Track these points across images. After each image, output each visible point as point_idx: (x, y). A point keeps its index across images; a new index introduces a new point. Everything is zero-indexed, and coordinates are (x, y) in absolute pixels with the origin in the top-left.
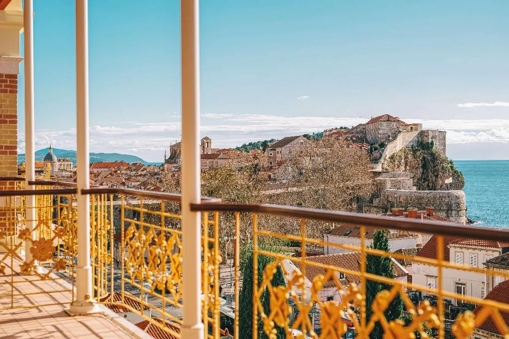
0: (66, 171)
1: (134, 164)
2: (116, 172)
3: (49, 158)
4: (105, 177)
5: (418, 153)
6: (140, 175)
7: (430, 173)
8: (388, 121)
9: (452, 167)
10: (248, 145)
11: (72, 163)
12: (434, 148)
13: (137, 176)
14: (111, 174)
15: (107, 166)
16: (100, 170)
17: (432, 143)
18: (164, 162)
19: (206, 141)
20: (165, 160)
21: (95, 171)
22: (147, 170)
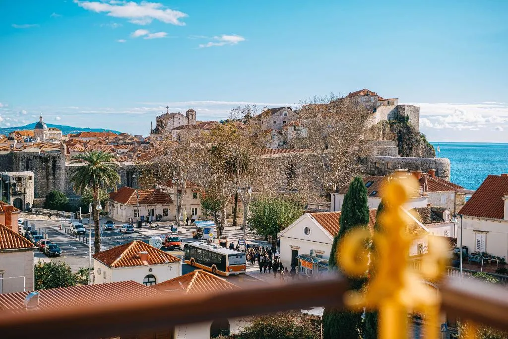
0: (56, 139)
1: (121, 134)
2: (104, 140)
3: (39, 126)
4: (94, 145)
5: (395, 126)
6: (128, 144)
7: (405, 145)
8: (367, 95)
9: (425, 140)
11: (61, 133)
12: (409, 121)
13: (125, 144)
14: (100, 142)
15: (95, 136)
16: (88, 139)
17: (407, 117)
18: (150, 132)
19: (190, 113)
20: (152, 130)
21: (84, 140)
22: (134, 140)
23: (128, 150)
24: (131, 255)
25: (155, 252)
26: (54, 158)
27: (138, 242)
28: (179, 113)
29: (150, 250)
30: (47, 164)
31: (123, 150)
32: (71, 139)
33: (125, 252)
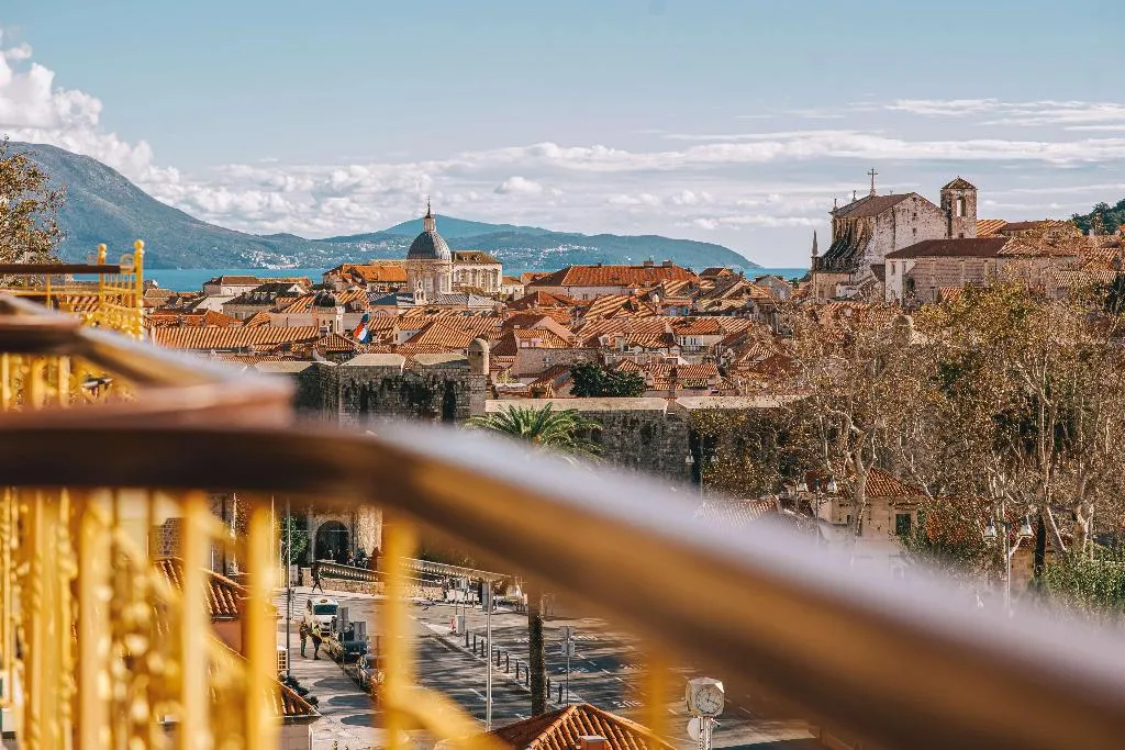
0: (480, 293)
1: (710, 274)
2: (645, 298)
3: (423, 247)
4: (608, 317)
6: (728, 312)
10: (1115, 210)
11: (499, 267)
13: (718, 313)
14: (627, 306)
15: (616, 278)
16: (592, 292)
18: (809, 265)
19: (959, 193)
20: (815, 259)
21: (577, 294)
22: (755, 293)
23: (719, 338)
24: (560, 744)
25: (627, 738)
26: (450, 384)
27: (585, 708)
28: (914, 197)
29: (615, 732)
30: (427, 405)
31: (702, 340)
32: (532, 290)
33: (543, 737)
